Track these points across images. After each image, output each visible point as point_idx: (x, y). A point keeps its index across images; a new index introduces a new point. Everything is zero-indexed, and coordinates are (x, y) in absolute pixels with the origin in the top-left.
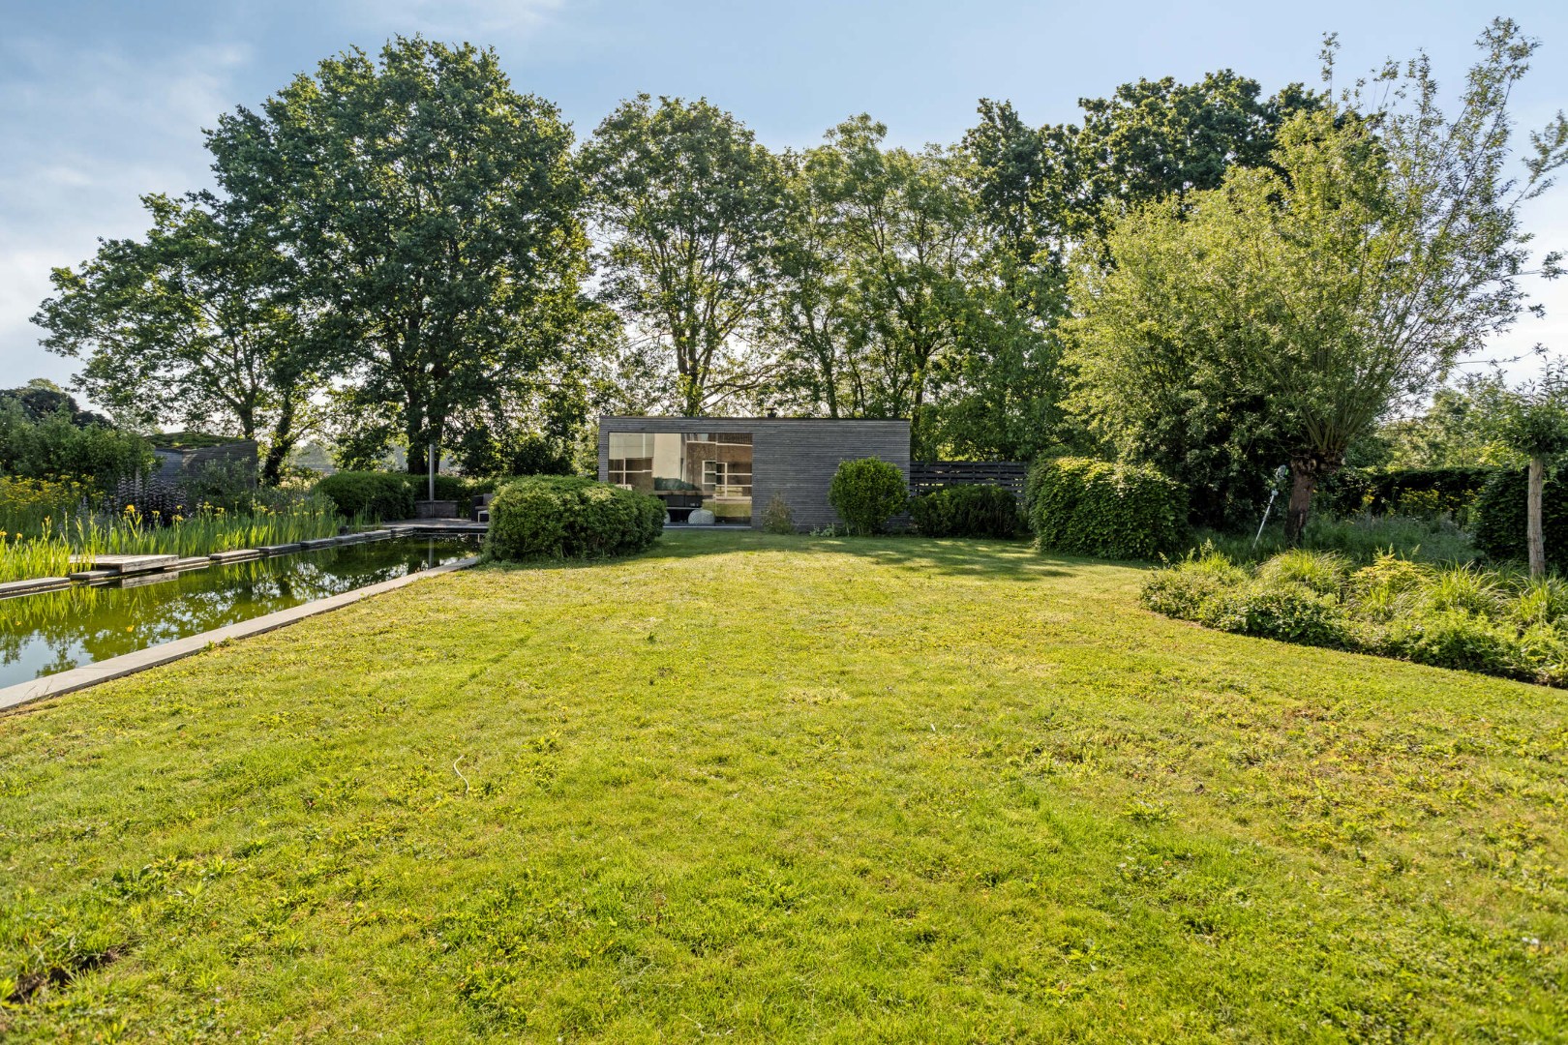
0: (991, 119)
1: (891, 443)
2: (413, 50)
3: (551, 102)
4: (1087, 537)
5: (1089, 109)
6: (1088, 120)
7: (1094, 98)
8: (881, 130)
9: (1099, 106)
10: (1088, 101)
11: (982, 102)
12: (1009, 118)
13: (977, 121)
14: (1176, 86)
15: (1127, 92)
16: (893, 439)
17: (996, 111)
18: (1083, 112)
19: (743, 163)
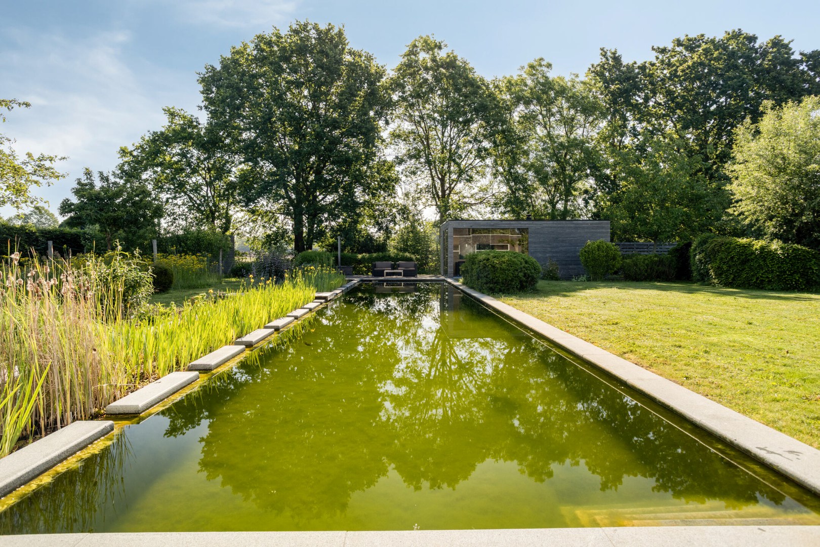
0: (607, 59)
1: (600, 232)
2: (305, 27)
3: (370, 54)
4: (757, 278)
5: (659, 52)
6: (657, 58)
7: (662, 47)
8: (549, 66)
9: (663, 51)
10: (659, 48)
11: (602, 49)
12: (617, 59)
13: (598, 60)
14: (706, 38)
15: (679, 43)
16: (601, 230)
17: (609, 54)
18: (655, 54)
19: (474, 86)
